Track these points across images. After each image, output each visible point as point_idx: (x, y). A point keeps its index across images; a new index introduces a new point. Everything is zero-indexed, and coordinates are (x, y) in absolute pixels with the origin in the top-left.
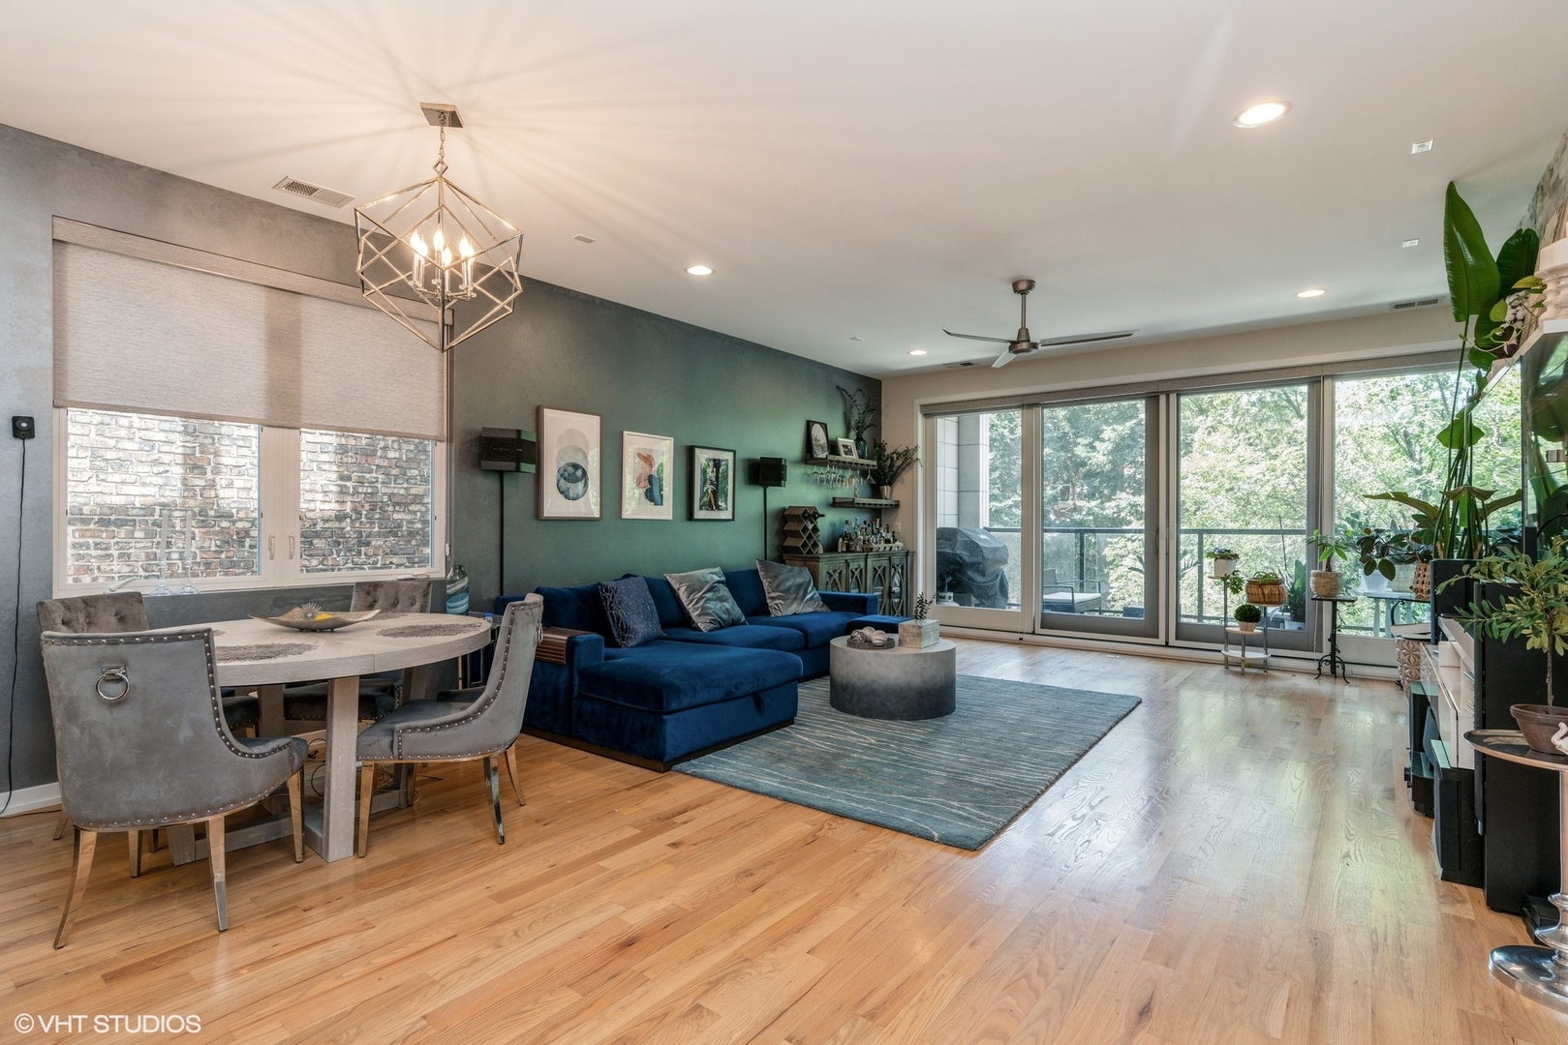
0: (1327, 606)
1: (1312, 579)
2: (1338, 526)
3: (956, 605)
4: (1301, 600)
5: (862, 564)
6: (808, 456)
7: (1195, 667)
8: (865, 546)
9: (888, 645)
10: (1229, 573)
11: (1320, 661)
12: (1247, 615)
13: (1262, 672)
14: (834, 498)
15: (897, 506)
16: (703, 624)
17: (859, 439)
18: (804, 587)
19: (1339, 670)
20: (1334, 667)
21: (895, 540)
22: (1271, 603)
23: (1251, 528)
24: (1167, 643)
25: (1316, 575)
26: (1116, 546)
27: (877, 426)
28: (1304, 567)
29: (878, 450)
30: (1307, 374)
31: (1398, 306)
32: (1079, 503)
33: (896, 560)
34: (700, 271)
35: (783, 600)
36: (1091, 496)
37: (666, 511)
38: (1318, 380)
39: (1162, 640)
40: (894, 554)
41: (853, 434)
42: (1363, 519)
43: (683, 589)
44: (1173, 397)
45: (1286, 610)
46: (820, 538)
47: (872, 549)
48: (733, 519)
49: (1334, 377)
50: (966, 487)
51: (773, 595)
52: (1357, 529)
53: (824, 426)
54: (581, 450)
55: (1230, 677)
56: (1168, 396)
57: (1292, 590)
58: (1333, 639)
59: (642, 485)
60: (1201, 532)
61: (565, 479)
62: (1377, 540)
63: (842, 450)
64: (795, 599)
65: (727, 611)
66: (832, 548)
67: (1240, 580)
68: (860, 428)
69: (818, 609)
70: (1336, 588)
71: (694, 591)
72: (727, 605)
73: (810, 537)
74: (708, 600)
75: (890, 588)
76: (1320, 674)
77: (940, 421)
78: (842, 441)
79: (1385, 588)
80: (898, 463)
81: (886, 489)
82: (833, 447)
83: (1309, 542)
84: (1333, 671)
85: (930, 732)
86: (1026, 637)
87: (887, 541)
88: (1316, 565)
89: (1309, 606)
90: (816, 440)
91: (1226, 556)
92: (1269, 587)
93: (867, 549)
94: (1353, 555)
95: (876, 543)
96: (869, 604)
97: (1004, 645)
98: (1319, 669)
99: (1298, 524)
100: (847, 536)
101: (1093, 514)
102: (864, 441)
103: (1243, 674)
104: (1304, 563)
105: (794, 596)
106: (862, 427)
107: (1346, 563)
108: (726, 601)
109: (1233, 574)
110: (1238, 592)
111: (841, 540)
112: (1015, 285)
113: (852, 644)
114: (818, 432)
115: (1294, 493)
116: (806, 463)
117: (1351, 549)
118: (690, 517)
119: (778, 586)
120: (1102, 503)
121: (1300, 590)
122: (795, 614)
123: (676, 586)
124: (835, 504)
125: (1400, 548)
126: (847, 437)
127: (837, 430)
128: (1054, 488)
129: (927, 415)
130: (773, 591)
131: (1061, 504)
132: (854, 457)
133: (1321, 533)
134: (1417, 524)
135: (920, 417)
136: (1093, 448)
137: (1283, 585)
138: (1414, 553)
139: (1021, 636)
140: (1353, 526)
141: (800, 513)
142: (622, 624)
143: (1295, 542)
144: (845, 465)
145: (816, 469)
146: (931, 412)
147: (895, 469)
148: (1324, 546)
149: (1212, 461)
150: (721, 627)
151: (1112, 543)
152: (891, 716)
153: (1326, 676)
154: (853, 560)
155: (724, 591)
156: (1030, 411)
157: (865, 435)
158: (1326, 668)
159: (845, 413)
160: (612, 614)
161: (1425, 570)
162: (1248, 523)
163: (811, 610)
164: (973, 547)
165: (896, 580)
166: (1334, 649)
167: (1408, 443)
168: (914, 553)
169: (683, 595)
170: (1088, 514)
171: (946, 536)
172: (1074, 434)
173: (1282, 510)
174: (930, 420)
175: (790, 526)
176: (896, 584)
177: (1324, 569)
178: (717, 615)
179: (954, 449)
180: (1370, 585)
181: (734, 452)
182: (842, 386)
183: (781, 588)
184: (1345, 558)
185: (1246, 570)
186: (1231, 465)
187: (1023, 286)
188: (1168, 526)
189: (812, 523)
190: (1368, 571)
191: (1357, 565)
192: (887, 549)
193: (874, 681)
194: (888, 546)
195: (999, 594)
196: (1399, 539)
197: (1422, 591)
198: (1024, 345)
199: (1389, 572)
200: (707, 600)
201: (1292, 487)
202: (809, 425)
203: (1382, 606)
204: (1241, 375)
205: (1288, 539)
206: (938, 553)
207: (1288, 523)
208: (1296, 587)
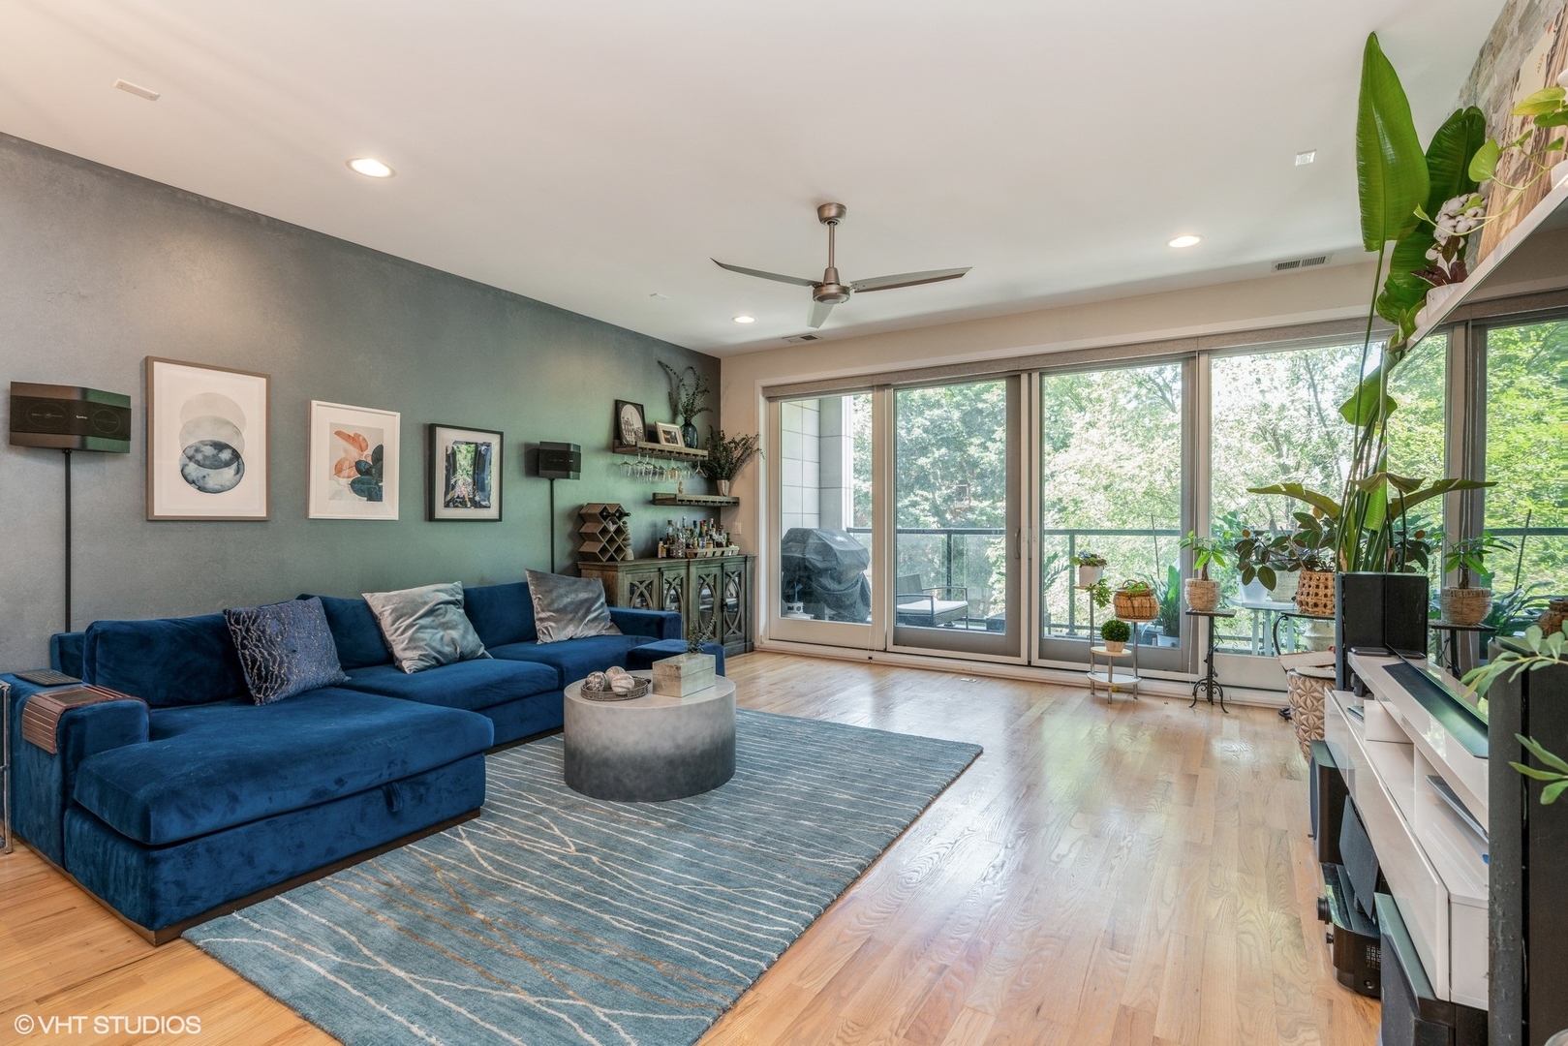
0: (1203, 621)
1: (1187, 589)
2: (1217, 527)
3: (807, 617)
4: (1175, 611)
5: (683, 573)
6: (617, 442)
7: (1058, 693)
8: (688, 551)
9: (638, 691)
10: (1095, 582)
11: (1197, 684)
12: (1115, 633)
13: (1131, 698)
14: (654, 494)
15: (736, 503)
16: (409, 661)
17: (687, 424)
18: (587, 605)
19: (1216, 697)
20: (1211, 692)
21: (729, 543)
22: (1141, 618)
23: (1127, 528)
24: (1029, 662)
25: (1192, 585)
26: (998, 546)
27: (714, 411)
28: (1178, 574)
29: (715, 437)
30: (1180, 349)
31: (1281, 266)
32: (974, 503)
33: (730, 567)
34: (371, 167)
35: (555, 622)
36: (983, 496)
37: (388, 509)
38: (1192, 356)
39: (1023, 660)
40: (728, 559)
41: (681, 420)
42: (1241, 518)
43: (387, 613)
44: (1036, 376)
45: (1159, 623)
46: (630, 541)
47: (696, 554)
48: (500, 519)
49: (1210, 352)
50: (827, 483)
51: (543, 615)
52: (1235, 530)
53: (640, 408)
54: (228, 423)
55: (1096, 707)
56: (1030, 375)
57: (1165, 602)
58: (1209, 660)
59: (345, 473)
60: (1072, 533)
61: (198, 463)
62: (1257, 544)
63: (662, 437)
64: (571, 620)
65: (453, 642)
66: (649, 553)
67: (1106, 591)
68: (689, 412)
69: (604, 632)
70: (1213, 601)
71: (401, 616)
72: (455, 634)
73: (611, 541)
74: (422, 627)
75: (723, 600)
76: (1196, 700)
77: (787, 408)
78: (662, 426)
79: (1265, 598)
80: (737, 454)
81: (724, 485)
82: (651, 434)
83: (1183, 546)
84: (1210, 694)
85: (671, 826)
86: (877, 656)
87: (719, 545)
88: (1193, 573)
89: (1184, 622)
90: (627, 423)
91: (1093, 562)
92: (1139, 599)
93: (690, 556)
94: (1231, 559)
95: (703, 547)
96: (666, 626)
97: (850, 665)
98: (1195, 694)
99: (1174, 523)
100: (669, 540)
101: (985, 514)
102: (693, 426)
103: (1109, 702)
104: (1178, 568)
105: (570, 616)
106: (692, 411)
107: (1223, 568)
108: (454, 627)
109: (1099, 583)
110: (1104, 605)
111: (661, 544)
112: (820, 209)
113: (587, 692)
114: (629, 414)
115: (1169, 491)
116: (614, 452)
117: (1228, 553)
118: (430, 516)
119: (549, 605)
120: (993, 503)
121: (1174, 601)
122: (571, 639)
123: (376, 610)
124: (656, 501)
125: (1280, 552)
126: (673, 422)
127: (659, 414)
128: (949, 487)
129: (770, 399)
130: (543, 611)
131: (957, 505)
132: (680, 445)
133: (1196, 535)
134: (1299, 523)
135: (762, 400)
136: (986, 449)
137: (1155, 597)
138: (1298, 559)
139: (871, 654)
140: (1231, 527)
141: (597, 511)
142: (259, 669)
143: (1170, 543)
144: (668, 455)
145: (626, 458)
146: (774, 395)
147: (734, 461)
148: (1200, 550)
149: (1089, 454)
150: (440, 664)
151: (994, 544)
152: (629, 797)
153: (1202, 701)
154: (669, 568)
155: (456, 614)
156: (881, 393)
157: (696, 420)
158: (1202, 694)
159: (670, 394)
160: (243, 654)
161: (1311, 579)
162: (1124, 522)
163: (593, 633)
164: (826, 550)
165: (732, 588)
166: (1211, 672)
167: (1277, 441)
168: (755, 558)
169: (386, 622)
170: (982, 513)
171: (798, 536)
172: (967, 433)
173: (1158, 508)
174: (773, 404)
175: (589, 528)
176: (731, 595)
177: (1200, 577)
178: (433, 648)
179: (815, 442)
180: (1248, 595)
181: (501, 434)
182: (664, 361)
183: (556, 606)
184: (1222, 563)
185: (1114, 578)
186: (1107, 460)
187: (832, 212)
188: (1030, 527)
189: (614, 523)
190: (1246, 580)
191: (1233, 571)
192: (718, 554)
193: (606, 748)
194: (719, 551)
195: (859, 601)
196: (1280, 542)
197: (1307, 604)
198: (833, 289)
199: (1269, 581)
200: (420, 628)
201: (1168, 484)
202: (618, 405)
203: (1261, 615)
204: (1110, 351)
205: (1162, 540)
206: (783, 557)
207: (1162, 524)
208: (1169, 597)
